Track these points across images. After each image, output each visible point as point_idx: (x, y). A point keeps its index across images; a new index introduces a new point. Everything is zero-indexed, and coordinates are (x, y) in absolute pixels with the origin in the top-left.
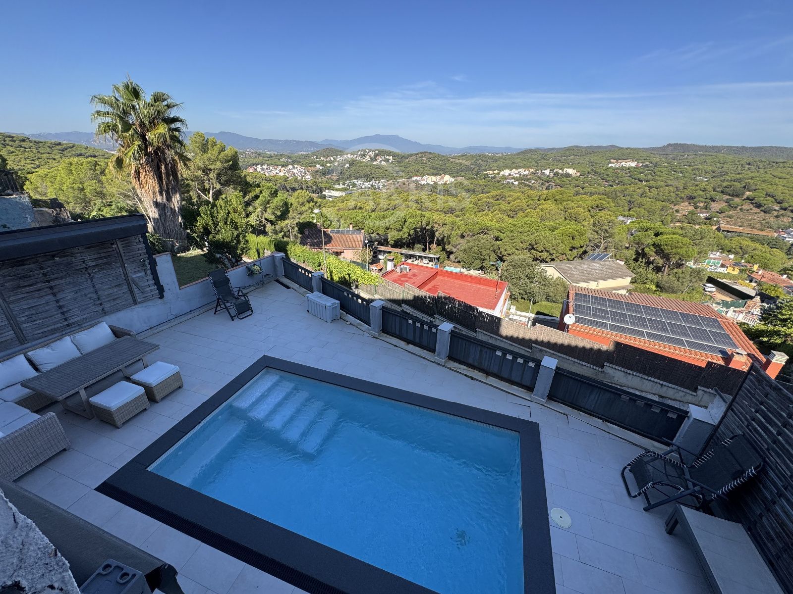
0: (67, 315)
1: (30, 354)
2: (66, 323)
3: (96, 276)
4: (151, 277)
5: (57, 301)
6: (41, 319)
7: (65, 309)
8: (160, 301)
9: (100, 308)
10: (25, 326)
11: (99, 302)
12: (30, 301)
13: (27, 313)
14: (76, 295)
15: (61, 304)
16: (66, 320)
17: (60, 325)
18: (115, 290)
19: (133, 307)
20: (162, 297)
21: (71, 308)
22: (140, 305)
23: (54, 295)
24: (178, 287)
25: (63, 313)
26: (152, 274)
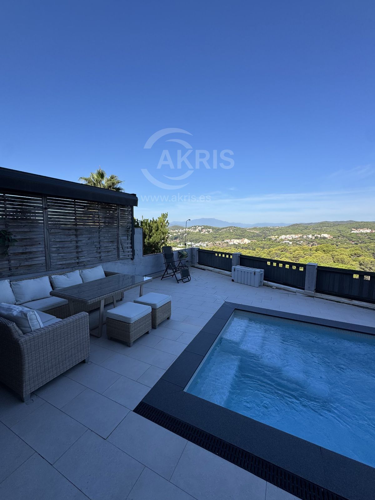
0: (80, 255)
1: (53, 277)
2: (77, 261)
3: (103, 230)
4: (130, 241)
5: (77, 242)
6: (64, 253)
7: (80, 250)
8: (131, 262)
9: (98, 255)
10: (53, 255)
11: (99, 251)
12: (62, 237)
13: (58, 246)
14: (89, 241)
15: (78, 245)
16: (78, 258)
17: (73, 261)
18: (110, 245)
19: (117, 261)
20: (132, 259)
21: (84, 250)
22: (120, 261)
23: (76, 236)
24: (142, 255)
25: (77, 252)
26: (131, 240)
